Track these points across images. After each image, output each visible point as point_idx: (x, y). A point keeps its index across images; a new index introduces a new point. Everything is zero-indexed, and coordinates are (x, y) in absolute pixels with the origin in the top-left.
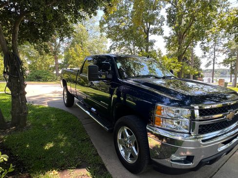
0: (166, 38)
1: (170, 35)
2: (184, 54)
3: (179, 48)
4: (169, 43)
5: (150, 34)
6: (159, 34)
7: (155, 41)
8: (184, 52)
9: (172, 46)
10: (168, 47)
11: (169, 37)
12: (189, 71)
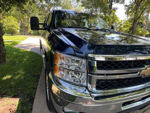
0: (126, 6)
1: (130, 4)
2: (139, 18)
3: (135, 14)
4: (128, 10)
5: (113, 3)
6: (121, 3)
7: (117, 9)
8: (139, 17)
9: (131, 12)
10: (127, 13)
11: (129, 5)
12: (141, 32)
